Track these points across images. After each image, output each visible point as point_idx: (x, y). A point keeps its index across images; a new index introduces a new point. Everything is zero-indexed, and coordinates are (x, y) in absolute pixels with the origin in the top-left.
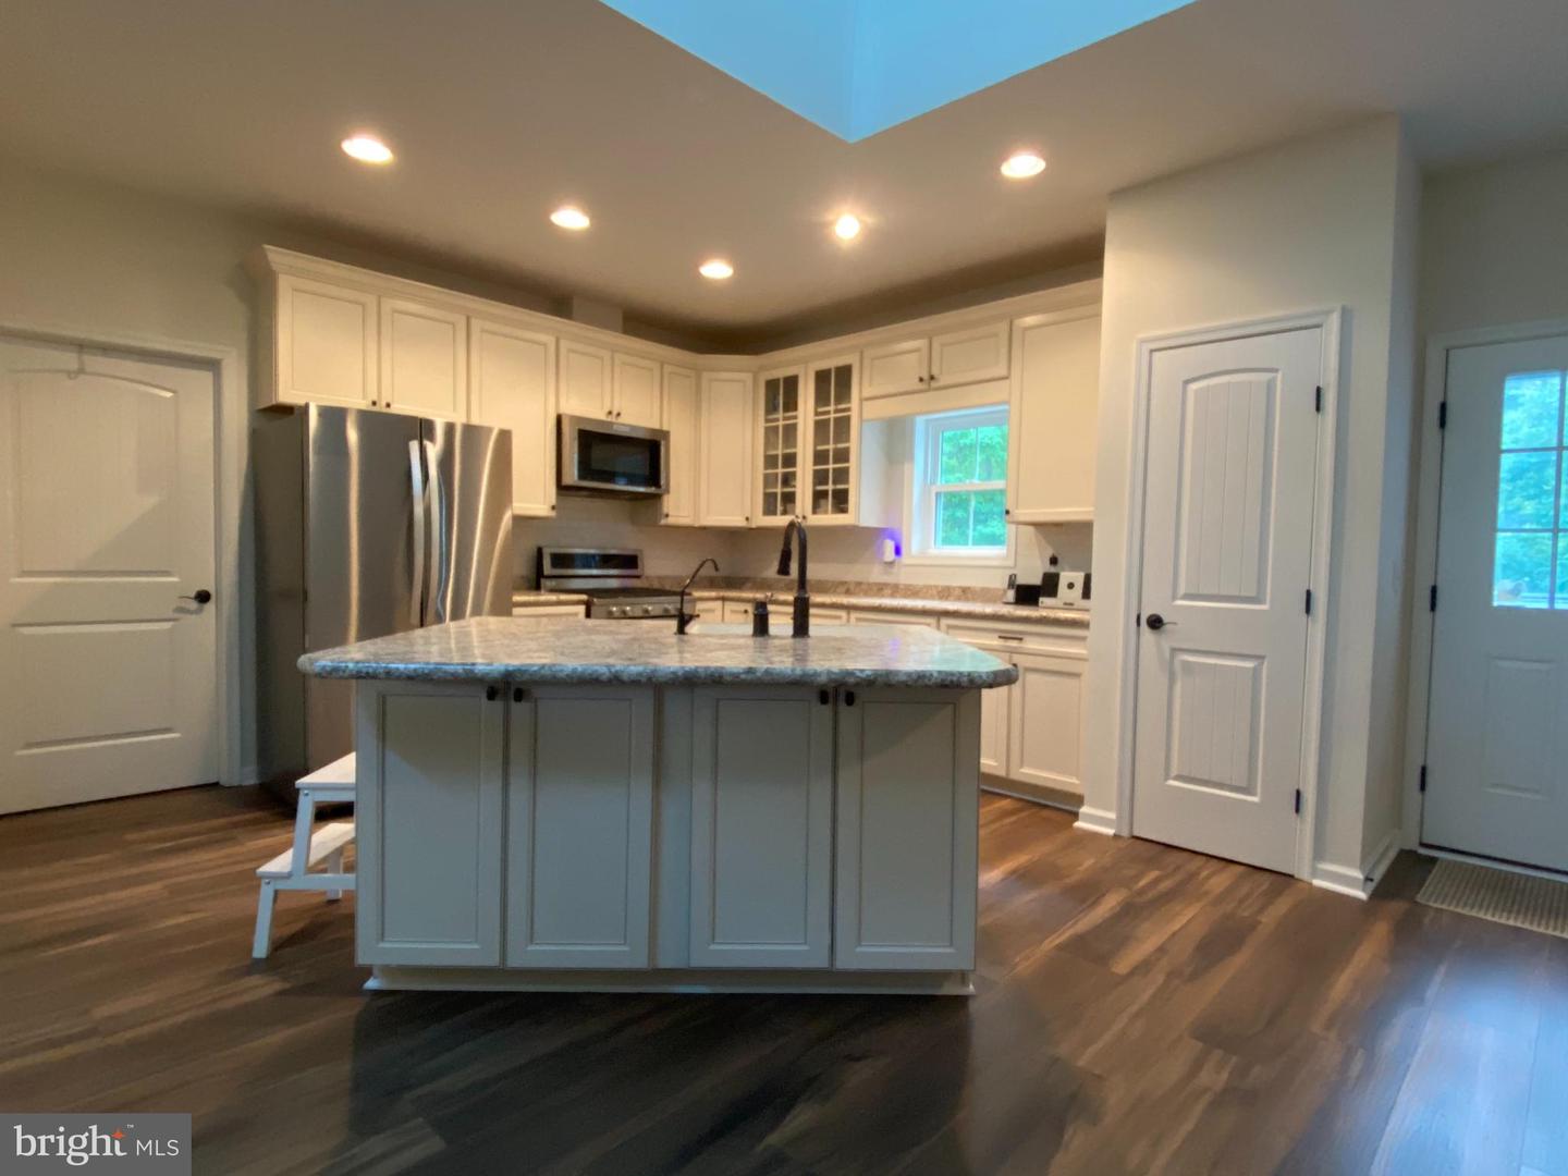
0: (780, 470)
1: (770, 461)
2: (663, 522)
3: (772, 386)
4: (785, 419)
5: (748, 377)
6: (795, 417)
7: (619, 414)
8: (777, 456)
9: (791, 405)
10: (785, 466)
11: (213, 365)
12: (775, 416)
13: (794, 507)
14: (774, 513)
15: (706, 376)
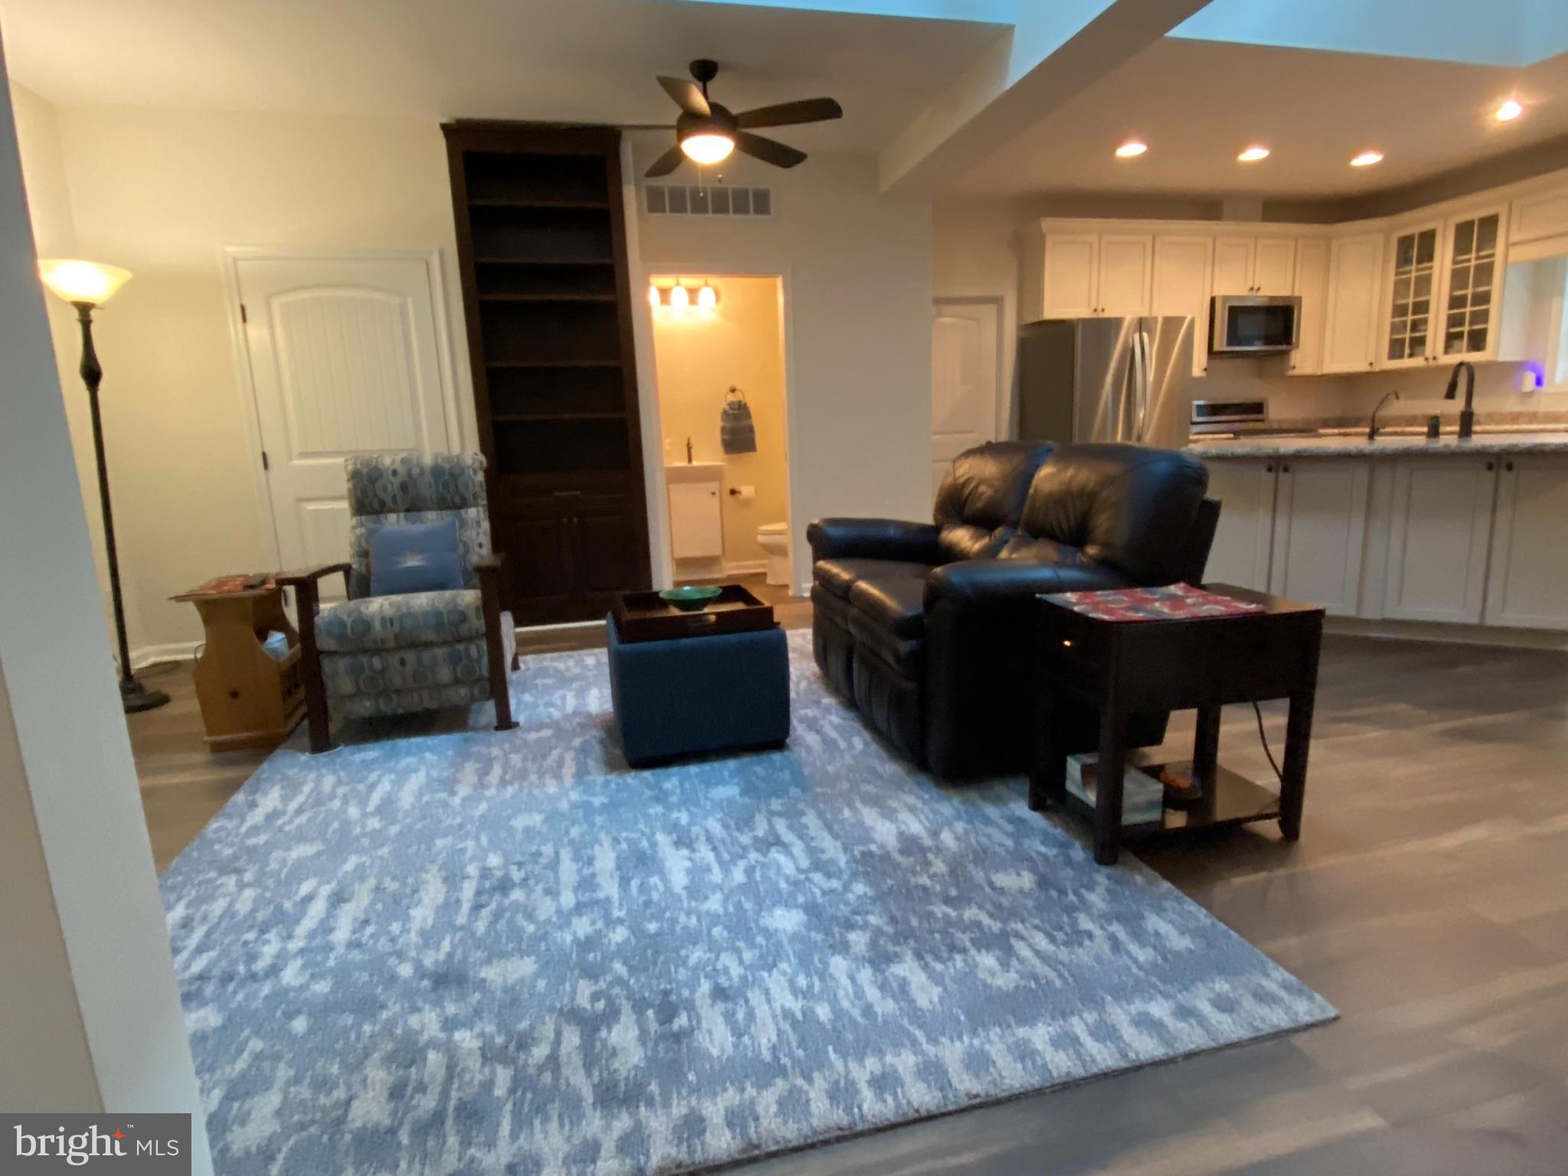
0: (1410, 318)
1: (1399, 310)
2: (1291, 373)
3: (1405, 243)
4: (1418, 270)
5: (1380, 238)
6: (1430, 268)
7: (1259, 289)
8: (1407, 305)
9: (1427, 255)
10: (1414, 313)
11: (998, 301)
12: (1407, 268)
13: (1424, 350)
14: (1401, 356)
15: (1334, 243)
